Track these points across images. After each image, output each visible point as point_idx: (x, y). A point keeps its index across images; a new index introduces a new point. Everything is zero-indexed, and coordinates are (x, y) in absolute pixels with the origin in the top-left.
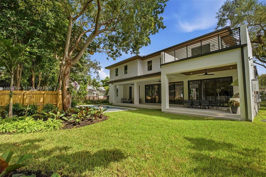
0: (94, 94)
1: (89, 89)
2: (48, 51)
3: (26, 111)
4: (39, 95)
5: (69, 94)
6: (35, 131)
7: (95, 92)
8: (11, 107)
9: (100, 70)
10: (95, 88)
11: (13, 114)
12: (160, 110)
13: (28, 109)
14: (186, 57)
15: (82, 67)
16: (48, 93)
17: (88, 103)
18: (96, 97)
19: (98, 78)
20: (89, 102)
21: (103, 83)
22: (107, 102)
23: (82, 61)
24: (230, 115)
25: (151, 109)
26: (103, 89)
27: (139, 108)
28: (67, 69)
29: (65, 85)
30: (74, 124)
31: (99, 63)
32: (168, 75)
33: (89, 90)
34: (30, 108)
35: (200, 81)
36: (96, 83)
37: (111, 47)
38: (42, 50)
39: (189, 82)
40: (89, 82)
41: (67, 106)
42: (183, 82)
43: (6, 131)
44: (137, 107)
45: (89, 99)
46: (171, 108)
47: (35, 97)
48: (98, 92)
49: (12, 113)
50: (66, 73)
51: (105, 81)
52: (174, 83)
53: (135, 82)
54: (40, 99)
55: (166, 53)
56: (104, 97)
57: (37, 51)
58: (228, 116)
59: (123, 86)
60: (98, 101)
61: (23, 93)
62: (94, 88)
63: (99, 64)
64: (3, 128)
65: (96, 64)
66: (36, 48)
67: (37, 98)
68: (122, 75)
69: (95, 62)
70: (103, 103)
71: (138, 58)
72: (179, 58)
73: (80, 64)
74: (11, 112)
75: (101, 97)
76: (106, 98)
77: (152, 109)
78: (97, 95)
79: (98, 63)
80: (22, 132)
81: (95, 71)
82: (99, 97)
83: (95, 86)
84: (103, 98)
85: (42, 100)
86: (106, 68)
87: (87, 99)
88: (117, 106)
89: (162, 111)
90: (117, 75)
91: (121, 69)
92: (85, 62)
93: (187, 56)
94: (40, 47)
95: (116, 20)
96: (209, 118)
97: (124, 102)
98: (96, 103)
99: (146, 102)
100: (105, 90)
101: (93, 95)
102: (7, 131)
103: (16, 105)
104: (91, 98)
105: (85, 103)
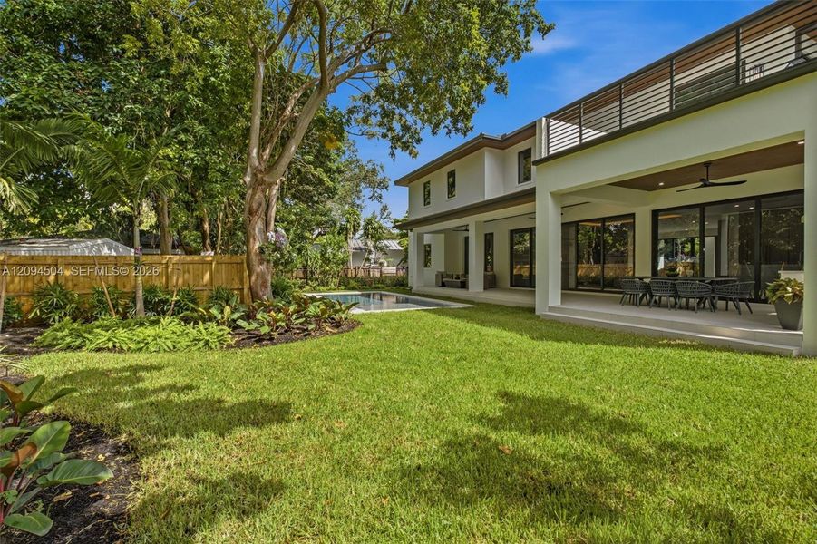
0: (369, 260)
1: (357, 246)
2: (220, 152)
3: (170, 305)
4: (201, 266)
5: (265, 263)
6: (167, 349)
8: (140, 293)
9: (386, 188)
10: (371, 244)
11: (146, 309)
12: (532, 310)
13: (174, 299)
14: (618, 128)
15: (331, 184)
16: (219, 261)
17: (351, 286)
18: (375, 269)
19: (386, 214)
20: (353, 283)
22: (402, 285)
23: (330, 168)
24: (773, 334)
25: (507, 307)
26: (394, 245)
27: (478, 304)
28: (257, 197)
29: (252, 240)
30: (260, 339)
31: (381, 167)
32: (558, 196)
33: (355, 248)
34: (178, 298)
35: (698, 209)
36: (372, 228)
37: (385, 120)
38: (207, 149)
39: (655, 214)
40: (354, 226)
41: (261, 293)
42: (634, 214)
43: (114, 346)
44: (476, 301)
45: (356, 275)
46: (568, 306)
47: (191, 271)
48: (379, 255)
49: (143, 307)
50: (255, 206)
52: (603, 220)
53: (471, 220)
54: (203, 275)
55: (555, 119)
56: (398, 270)
57: (192, 155)
58: (755, 337)
59: (443, 235)
60: (380, 282)
61: (164, 261)
62: (366, 244)
64: (109, 340)
65: (374, 172)
66: (192, 146)
67: (197, 272)
68: (441, 203)
69: (370, 166)
70: (395, 286)
71: (483, 143)
72: (605, 128)
73: (325, 178)
74: (140, 305)
75: (390, 270)
76: (403, 272)
77: (516, 308)
79: (378, 168)
80: (141, 349)
81: (374, 194)
82: (383, 268)
83: (372, 237)
84: (395, 272)
85: (207, 277)
86: (397, 183)
87: (349, 275)
88: (424, 296)
89: (537, 313)
90: (427, 202)
91: (439, 182)
92: (338, 168)
93: (621, 125)
94: (200, 143)
95: (388, 36)
96: (678, 341)
97: (443, 285)
98: (374, 286)
99: (511, 286)
100: (400, 248)
102: (117, 345)
103: (150, 290)
104: (361, 274)
105: (343, 287)
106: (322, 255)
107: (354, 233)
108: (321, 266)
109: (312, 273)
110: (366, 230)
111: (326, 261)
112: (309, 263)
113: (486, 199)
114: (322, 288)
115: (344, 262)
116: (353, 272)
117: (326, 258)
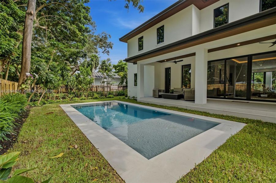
0: (104, 82)
1: (97, 75)
7: (105, 80)
9: (111, 48)
10: (105, 74)
18: (107, 87)
20: (96, 95)
21: (115, 69)
22: (123, 95)
36: (106, 66)
40: (95, 64)
45: (97, 90)
48: (110, 79)
51: (118, 66)
56: (119, 87)
60: (110, 94)
62: (103, 74)
63: (110, 37)
65: (106, 38)
69: (103, 35)
76: (121, 89)
78: (108, 84)
79: (108, 36)
81: (105, 50)
82: (111, 87)
83: (105, 71)
84: (117, 88)
86: (121, 40)
87: (93, 90)
91: (150, 36)
98: (107, 96)
100: (119, 77)
101: (102, 85)
104: (100, 89)
105: (90, 98)
106: (77, 79)
107: (96, 68)
108: (77, 86)
109: (71, 89)
110: (102, 66)
111: (80, 82)
112: (69, 84)
113: (193, 35)
114: (76, 98)
115: (90, 83)
116: (95, 89)
117: (79, 81)
